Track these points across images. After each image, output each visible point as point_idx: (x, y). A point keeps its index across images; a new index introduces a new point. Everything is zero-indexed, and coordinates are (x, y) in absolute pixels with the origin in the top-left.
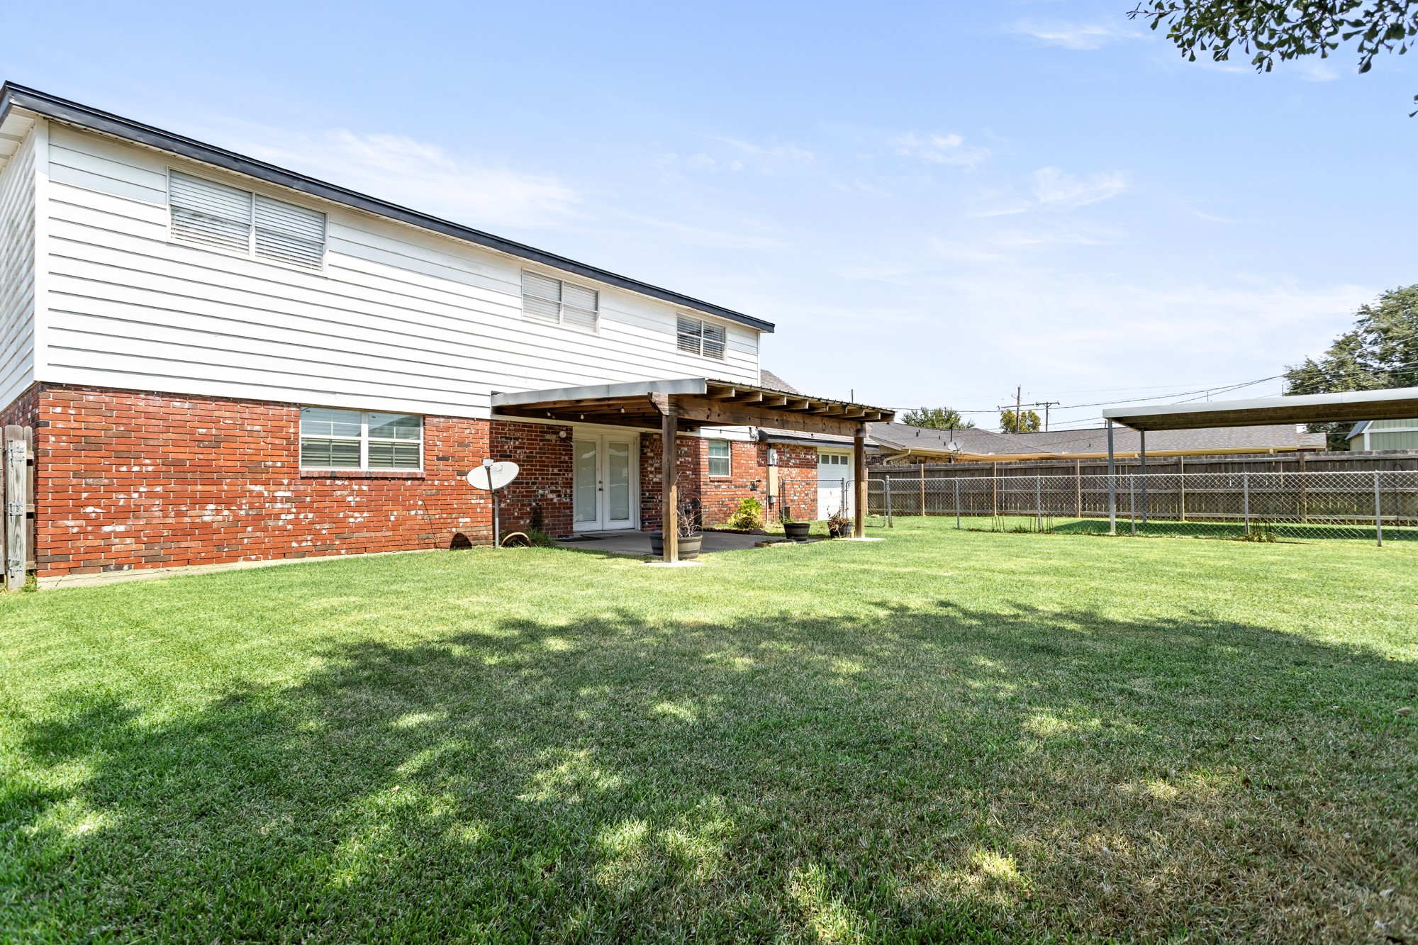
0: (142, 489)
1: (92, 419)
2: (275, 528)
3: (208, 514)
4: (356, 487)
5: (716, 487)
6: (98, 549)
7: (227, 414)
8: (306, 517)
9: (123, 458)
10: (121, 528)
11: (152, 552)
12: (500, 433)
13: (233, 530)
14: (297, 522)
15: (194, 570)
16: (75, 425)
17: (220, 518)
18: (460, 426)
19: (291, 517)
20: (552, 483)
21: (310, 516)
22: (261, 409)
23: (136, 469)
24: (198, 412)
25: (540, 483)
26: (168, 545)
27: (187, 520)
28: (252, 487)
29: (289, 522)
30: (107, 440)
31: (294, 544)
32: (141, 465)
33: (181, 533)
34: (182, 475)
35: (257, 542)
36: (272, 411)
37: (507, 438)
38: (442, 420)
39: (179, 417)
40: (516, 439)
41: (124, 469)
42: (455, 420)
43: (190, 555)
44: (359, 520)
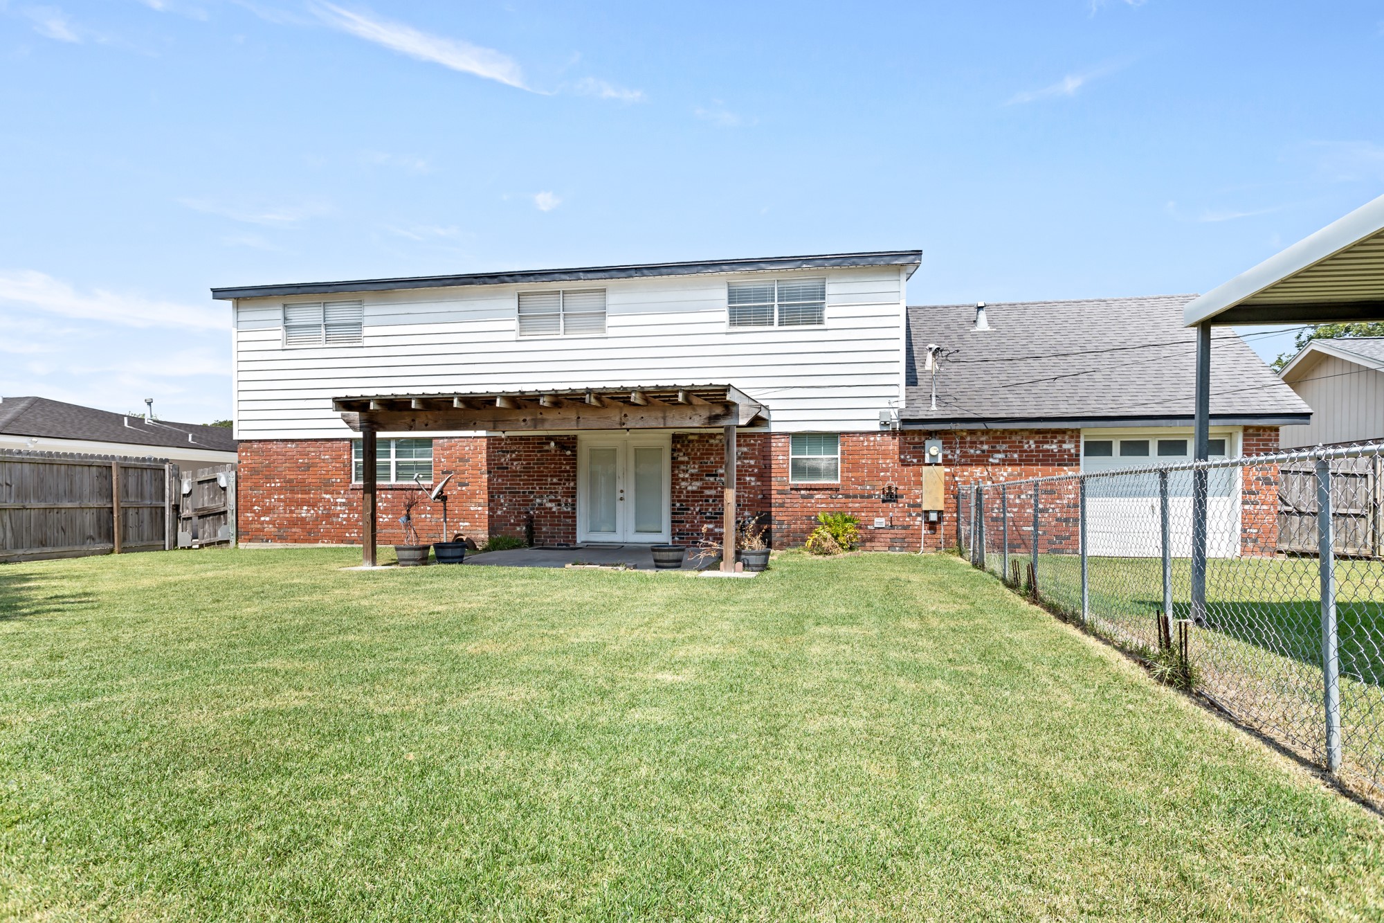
0: (276, 497)
1: (256, 458)
2: (338, 523)
3: (304, 512)
4: (384, 496)
5: (803, 497)
6: (258, 530)
7: (312, 449)
8: (354, 516)
9: (269, 478)
10: (267, 519)
11: (280, 534)
12: (497, 448)
13: (315, 523)
14: (348, 519)
15: (298, 545)
16: (250, 462)
17: (309, 515)
18: (461, 444)
19: (345, 516)
20: (551, 493)
21: (356, 516)
22: (329, 444)
23: (273, 485)
24: (299, 449)
25: (537, 492)
26: (286, 530)
27: (295, 515)
28: (325, 496)
29: (345, 519)
30: (261, 469)
31: (347, 535)
32: (275, 483)
33: (293, 523)
34: (292, 488)
35: (328, 531)
36: (336, 444)
37: (503, 452)
38: (446, 440)
39: (290, 454)
40: (513, 452)
41: (268, 485)
42: (456, 440)
43: (296, 537)
44: (386, 520)
